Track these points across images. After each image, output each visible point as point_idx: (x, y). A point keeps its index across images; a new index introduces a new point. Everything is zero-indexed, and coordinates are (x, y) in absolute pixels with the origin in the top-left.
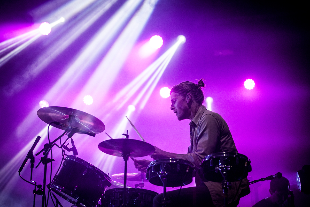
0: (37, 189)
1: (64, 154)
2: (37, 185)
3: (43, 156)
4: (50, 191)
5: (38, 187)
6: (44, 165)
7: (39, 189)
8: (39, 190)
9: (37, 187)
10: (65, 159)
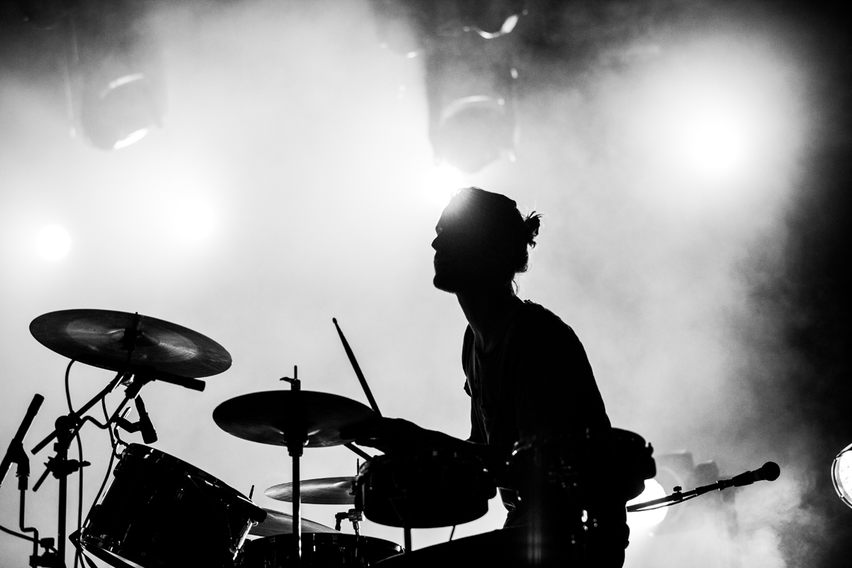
0: (41, 551)
1: (116, 440)
2: (40, 539)
3: (54, 454)
4: (79, 552)
5: (42, 546)
6: (58, 480)
7: (47, 550)
8: (47, 553)
9: (39, 545)
10: (119, 456)
